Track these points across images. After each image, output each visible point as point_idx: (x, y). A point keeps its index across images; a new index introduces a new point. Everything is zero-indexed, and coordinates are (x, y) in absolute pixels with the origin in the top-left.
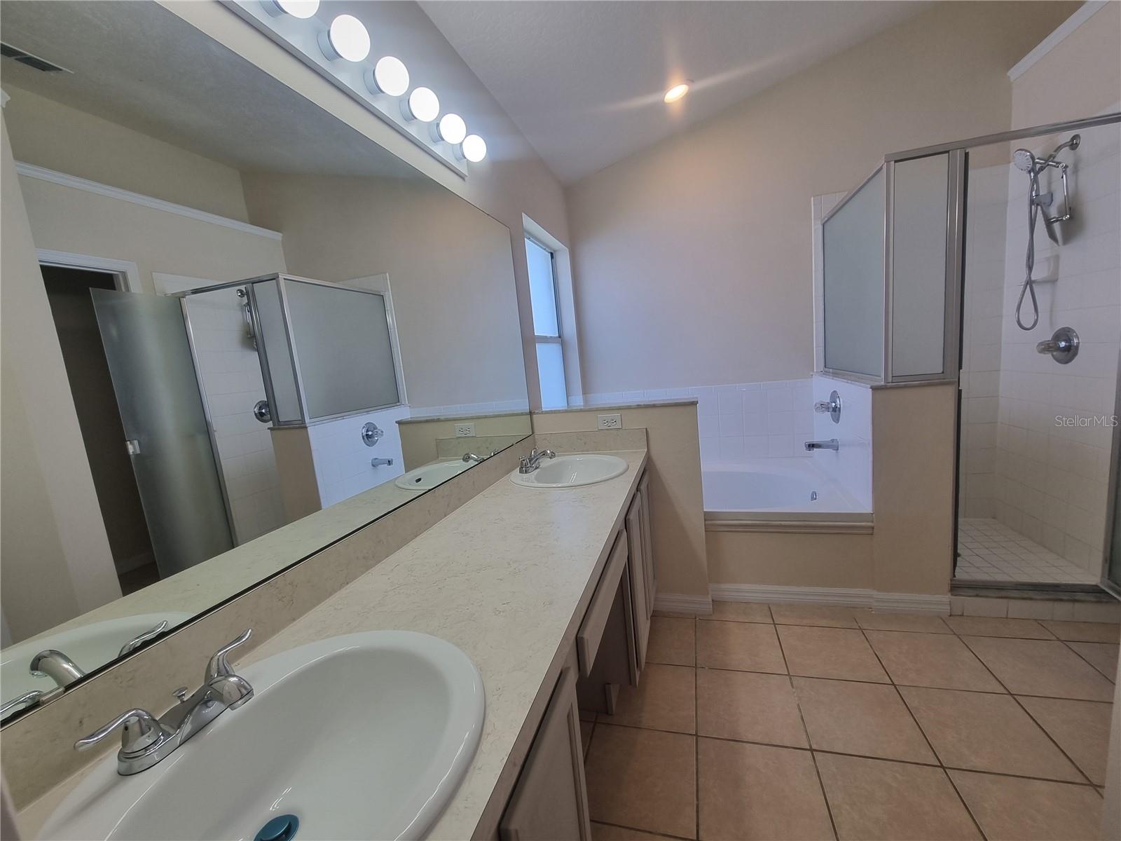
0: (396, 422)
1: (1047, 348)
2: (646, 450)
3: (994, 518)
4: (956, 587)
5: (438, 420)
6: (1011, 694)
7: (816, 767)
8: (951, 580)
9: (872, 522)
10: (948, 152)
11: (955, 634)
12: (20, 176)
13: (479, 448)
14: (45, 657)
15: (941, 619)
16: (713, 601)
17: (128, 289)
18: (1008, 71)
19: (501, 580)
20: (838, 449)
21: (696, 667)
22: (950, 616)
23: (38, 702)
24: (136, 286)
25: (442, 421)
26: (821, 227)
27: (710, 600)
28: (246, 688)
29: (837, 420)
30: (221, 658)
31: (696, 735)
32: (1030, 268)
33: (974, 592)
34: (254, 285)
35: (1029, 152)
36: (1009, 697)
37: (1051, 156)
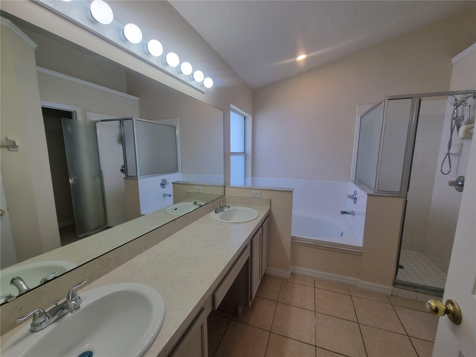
0: (172, 183)
1: (452, 184)
2: (269, 208)
3: (424, 253)
4: (396, 283)
5: (188, 184)
6: (408, 336)
7: (316, 354)
8: (394, 280)
9: (362, 251)
10: (412, 98)
11: (391, 304)
12: (38, 71)
13: (203, 198)
14: (15, 279)
15: (387, 296)
16: (291, 273)
17: (76, 119)
18: (452, 58)
19: (189, 266)
20: (354, 216)
21: (277, 302)
22: (392, 295)
23: (7, 301)
24: (79, 118)
25: (190, 185)
26: (360, 118)
27: (290, 273)
28: (77, 306)
29: (355, 203)
30: (74, 290)
31: (270, 332)
32: (449, 148)
33: (403, 287)
34: (124, 121)
35: (455, 97)
36: (407, 337)
37: (463, 100)
